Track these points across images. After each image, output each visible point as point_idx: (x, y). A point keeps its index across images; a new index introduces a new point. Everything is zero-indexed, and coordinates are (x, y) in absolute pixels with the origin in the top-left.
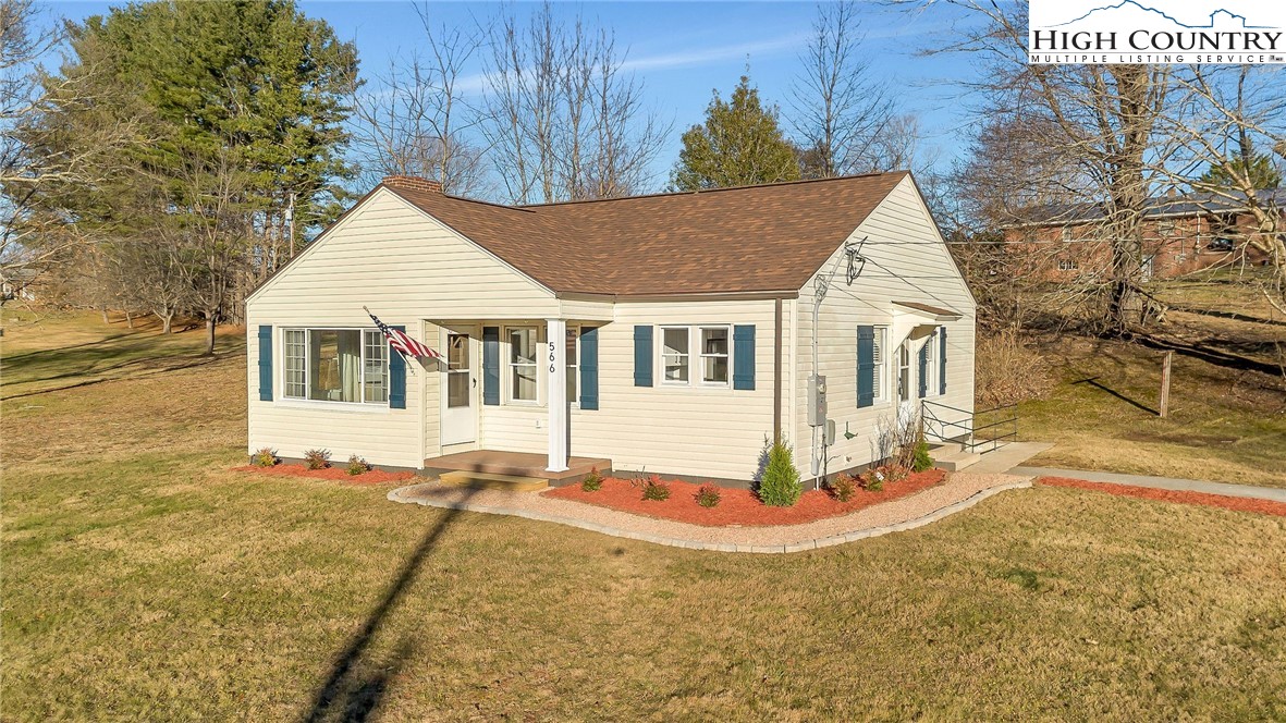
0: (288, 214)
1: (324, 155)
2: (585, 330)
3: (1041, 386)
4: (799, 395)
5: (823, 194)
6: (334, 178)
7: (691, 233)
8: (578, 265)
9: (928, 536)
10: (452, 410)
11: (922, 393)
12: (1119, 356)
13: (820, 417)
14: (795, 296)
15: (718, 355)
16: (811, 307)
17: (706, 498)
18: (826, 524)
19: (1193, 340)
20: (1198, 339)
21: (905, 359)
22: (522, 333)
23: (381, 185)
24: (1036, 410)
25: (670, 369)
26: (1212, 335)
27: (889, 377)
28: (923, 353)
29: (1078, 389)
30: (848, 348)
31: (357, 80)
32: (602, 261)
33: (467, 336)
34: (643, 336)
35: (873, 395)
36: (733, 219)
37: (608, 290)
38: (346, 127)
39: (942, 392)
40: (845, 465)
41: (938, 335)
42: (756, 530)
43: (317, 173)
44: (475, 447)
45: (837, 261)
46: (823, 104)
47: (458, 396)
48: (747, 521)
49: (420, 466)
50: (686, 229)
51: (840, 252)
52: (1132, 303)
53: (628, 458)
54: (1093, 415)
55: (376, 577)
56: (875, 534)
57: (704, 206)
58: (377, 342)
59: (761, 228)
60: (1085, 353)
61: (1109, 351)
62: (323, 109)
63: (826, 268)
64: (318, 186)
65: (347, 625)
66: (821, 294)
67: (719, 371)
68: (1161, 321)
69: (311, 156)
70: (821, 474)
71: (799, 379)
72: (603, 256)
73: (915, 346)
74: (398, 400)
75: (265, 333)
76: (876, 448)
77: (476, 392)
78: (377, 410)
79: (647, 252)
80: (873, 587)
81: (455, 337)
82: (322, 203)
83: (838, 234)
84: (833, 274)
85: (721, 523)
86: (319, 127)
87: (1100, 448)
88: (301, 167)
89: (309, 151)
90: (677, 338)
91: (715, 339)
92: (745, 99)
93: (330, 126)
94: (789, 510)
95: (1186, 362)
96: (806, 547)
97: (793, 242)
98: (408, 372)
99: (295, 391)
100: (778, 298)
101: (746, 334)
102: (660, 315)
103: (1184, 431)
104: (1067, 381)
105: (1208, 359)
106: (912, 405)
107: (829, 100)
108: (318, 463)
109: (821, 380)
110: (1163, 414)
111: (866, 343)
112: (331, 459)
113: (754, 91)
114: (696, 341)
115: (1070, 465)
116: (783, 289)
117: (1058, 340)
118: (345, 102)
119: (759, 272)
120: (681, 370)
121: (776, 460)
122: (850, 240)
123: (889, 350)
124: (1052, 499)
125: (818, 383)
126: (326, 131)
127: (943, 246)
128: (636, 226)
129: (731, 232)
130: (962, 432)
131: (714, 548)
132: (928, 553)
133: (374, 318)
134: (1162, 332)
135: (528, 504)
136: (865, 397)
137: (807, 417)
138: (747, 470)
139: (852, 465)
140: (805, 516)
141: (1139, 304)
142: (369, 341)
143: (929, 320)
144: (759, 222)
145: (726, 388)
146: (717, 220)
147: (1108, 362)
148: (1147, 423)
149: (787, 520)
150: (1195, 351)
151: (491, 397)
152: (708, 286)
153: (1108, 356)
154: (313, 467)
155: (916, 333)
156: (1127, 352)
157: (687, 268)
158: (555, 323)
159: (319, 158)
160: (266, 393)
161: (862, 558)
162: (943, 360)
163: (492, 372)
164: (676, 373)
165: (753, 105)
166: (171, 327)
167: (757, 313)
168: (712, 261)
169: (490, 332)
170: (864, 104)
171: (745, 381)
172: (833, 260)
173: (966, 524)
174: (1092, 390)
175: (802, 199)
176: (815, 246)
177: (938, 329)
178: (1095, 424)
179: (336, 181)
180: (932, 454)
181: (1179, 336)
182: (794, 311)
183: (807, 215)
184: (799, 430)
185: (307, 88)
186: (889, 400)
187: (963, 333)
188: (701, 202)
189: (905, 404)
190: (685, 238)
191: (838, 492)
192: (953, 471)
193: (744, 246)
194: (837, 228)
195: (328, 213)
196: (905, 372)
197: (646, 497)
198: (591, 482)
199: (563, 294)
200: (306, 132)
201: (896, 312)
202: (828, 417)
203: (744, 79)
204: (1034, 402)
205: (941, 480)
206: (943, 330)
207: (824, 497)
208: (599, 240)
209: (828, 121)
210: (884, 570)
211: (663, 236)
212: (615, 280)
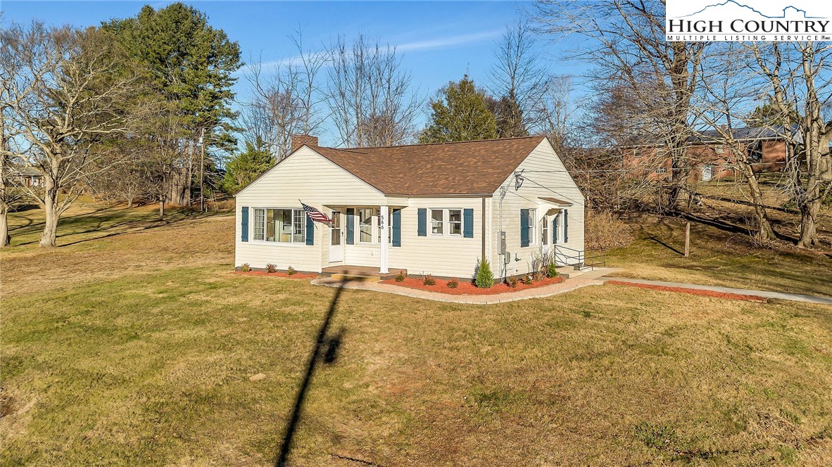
0: (201, 140)
1: (220, 105)
2: (395, 210)
3: (627, 240)
4: (493, 240)
5: (505, 147)
6: (226, 118)
7: (442, 165)
8: (391, 180)
9: (548, 299)
10: (333, 246)
11: (555, 242)
12: (671, 225)
13: (503, 250)
14: (491, 196)
15: (456, 222)
16: (498, 201)
17: (452, 285)
18: (504, 295)
19: (715, 216)
20: (717, 216)
21: (545, 224)
22: (363, 211)
23: (304, 145)
24: (621, 253)
25: (434, 228)
26: (726, 214)
27: (537, 232)
28: (555, 222)
29: (645, 242)
30: (516, 219)
31: (240, 63)
32: (401, 178)
33: (339, 213)
34: (422, 213)
35: (529, 242)
36: (463, 158)
37: (406, 192)
38: (233, 89)
39: (566, 241)
40: (515, 274)
41: (563, 213)
42: (474, 296)
43: (215, 116)
44: (342, 264)
45: (511, 180)
46: (509, 80)
47: (336, 241)
48: (470, 293)
49: (320, 271)
50: (440, 163)
51: (512, 175)
52: (683, 196)
53: (415, 268)
54: (651, 256)
55: (322, 308)
56: (525, 298)
57: (448, 151)
58: (299, 215)
59: (476, 163)
60: (653, 223)
61: (666, 222)
62: (220, 79)
63: (505, 184)
64: (216, 123)
65: (318, 322)
66: (503, 195)
67: (457, 229)
68: (701, 205)
69: (212, 106)
70: (504, 276)
71: (493, 233)
72: (401, 175)
73: (551, 219)
74: (310, 241)
75: (245, 210)
76: (531, 267)
77: (343, 238)
78: (301, 246)
79: (422, 174)
80: (522, 315)
81: (334, 213)
82: (217, 133)
83: (511, 167)
84: (509, 186)
85: (459, 294)
86: (217, 90)
87: (645, 270)
88: (206, 112)
89: (212, 104)
90: (437, 214)
91: (455, 215)
92: (466, 86)
93: (224, 89)
94: (489, 289)
95: (707, 229)
96: (496, 302)
97: (490, 170)
98: (315, 228)
99: (259, 237)
100: (484, 197)
101: (469, 213)
102: (430, 204)
103: (695, 263)
104: (640, 238)
105: (718, 227)
106: (549, 247)
107: (513, 78)
108: (271, 270)
109: (503, 233)
110: (687, 255)
111: (525, 216)
112: (277, 268)
113: (472, 81)
114: (446, 215)
115: (627, 277)
116: (486, 193)
117: (639, 216)
118: (233, 75)
119: (475, 185)
120: (439, 229)
121: (483, 269)
122: (517, 170)
123: (537, 221)
124: (610, 289)
125: (502, 235)
126: (221, 92)
127: (567, 173)
128: (416, 160)
129: (461, 165)
130: (577, 262)
131: (457, 302)
132: (547, 304)
133: (303, 205)
134: (697, 212)
135: (372, 285)
136: (525, 241)
137: (497, 250)
138: (469, 273)
139: (519, 273)
140: (496, 292)
141: (687, 196)
142: (296, 215)
143: (556, 206)
144: (475, 160)
145: (459, 238)
146: (455, 158)
147: (664, 228)
148: (677, 260)
149: (487, 293)
150: (715, 223)
151: (350, 240)
152: (452, 191)
153: (665, 225)
154: (270, 272)
155: (550, 212)
156: (676, 223)
157: (441, 182)
158: (384, 207)
159: (217, 107)
160: (245, 238)
161: (518, 306)
162: (566, 226)
163: (351, 229)
164: (436, 230)
165: (471, 89)
166: (132, 203)
167: (474, 203)
168: (454, 179)
169: (350, 211)
170: (534, 80)
171: (469, 233)
172: (509, 179)
173: (566, 296)
174: (652, 242)
175: (495, 149)
176: (500, 173)
177: (563, 211)
178: (650, 259)
179: (227, 120)
180: (557, 270)
181: (708, 215)
182: (491, 203)
183: (497, 157)
184: (493, 256)
185: (211, 68)
186: (537, 244)
187: (577, 212)
188: (447, 149)
189: (545, 246)
190: (440, 167)
191: (510, 283)
192: (568, 278)
193: (468, 172)
194: (510, 164)
195: (221, 139)
196: (545, 231)
197: (425, 284)
198: (399, 278)
199: (387, 194)
200: (210, 93)
201: (540, 203)
202: (506, 250)
203: (466, 76)
204: (621, 249)
205: (560, 281)
206: (566, 211)
207: (505, 286)
208: (398, 167)
209: (513, 90)
210: (527, 310)
211: (429, 166)
212: (408, 187)
